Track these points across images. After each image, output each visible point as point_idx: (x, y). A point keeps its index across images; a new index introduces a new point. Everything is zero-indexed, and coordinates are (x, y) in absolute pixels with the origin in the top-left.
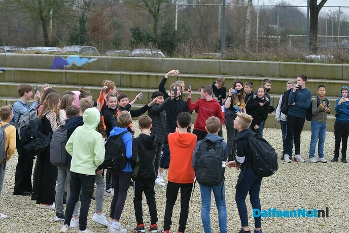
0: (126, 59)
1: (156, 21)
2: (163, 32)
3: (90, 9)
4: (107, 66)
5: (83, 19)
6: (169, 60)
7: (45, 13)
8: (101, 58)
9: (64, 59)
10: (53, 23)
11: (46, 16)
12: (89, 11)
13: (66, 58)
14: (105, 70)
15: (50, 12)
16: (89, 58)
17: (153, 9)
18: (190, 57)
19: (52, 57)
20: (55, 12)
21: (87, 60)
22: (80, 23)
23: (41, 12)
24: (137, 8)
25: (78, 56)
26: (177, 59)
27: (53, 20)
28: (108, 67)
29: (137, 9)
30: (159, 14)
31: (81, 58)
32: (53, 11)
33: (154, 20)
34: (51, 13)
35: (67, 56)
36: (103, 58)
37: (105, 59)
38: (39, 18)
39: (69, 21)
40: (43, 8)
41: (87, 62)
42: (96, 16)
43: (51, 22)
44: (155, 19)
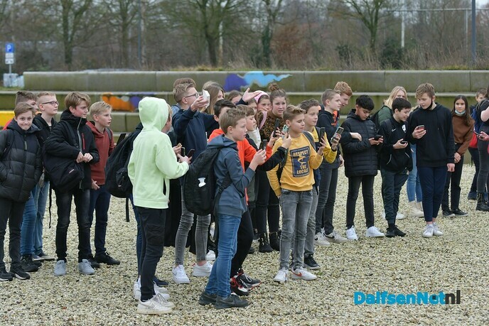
0: (331, 74)
1: (374, 34)
2: (384, 50)
3: (276, 21)
4: (303, 85)
5: (267, 36)
6: (395, 74)
7: (211, 29)
8: (294, 74)
9: (241, 77)
10: (224, 42)
11: (214, 33)
12: (275, 23)
13: (243, 75)
14: (300, 91)
15: (218, 26)
16: (277, 75)
17: (368, 18)
18: (427, 68)
19: (222, 75)
20: (226, 26)
21: (273, 77)
22: (263, 42)
23: (206, 26)
24: (346, 16)
25: (261, 72)
26: (407, 71)
27: (224, 39)
28: (305, 87)
29: (345, 19)
30: (378, 24)
31: (265, 74)
32: (223, 25)
33: (370, 34)
34: (221, 27)
35: (244, 72)
36: (297, 74)
37: (301, 74)
38: (204, 35)
39: (247, 40)
40: (208, 20)
41: (275, 81)
42: (286, 31)
43: (221, 41)
44: (372, 32)
